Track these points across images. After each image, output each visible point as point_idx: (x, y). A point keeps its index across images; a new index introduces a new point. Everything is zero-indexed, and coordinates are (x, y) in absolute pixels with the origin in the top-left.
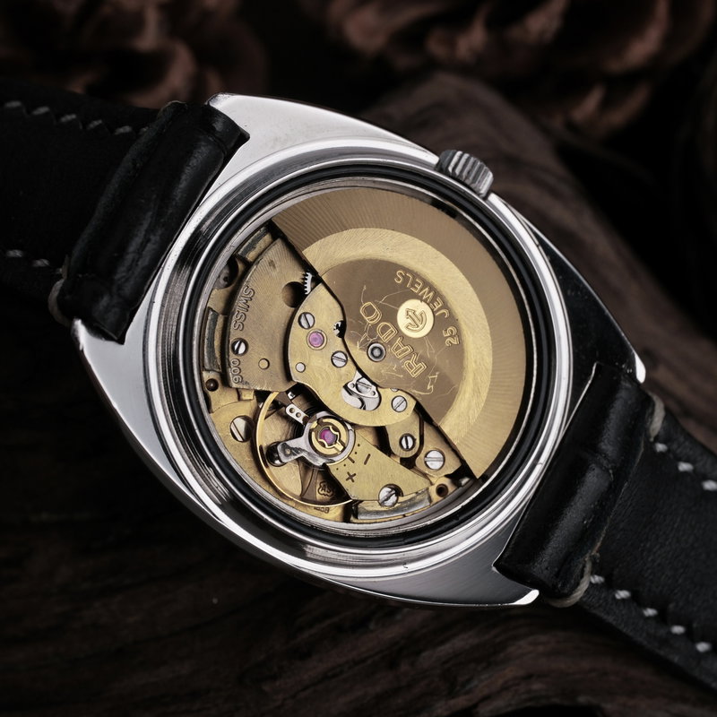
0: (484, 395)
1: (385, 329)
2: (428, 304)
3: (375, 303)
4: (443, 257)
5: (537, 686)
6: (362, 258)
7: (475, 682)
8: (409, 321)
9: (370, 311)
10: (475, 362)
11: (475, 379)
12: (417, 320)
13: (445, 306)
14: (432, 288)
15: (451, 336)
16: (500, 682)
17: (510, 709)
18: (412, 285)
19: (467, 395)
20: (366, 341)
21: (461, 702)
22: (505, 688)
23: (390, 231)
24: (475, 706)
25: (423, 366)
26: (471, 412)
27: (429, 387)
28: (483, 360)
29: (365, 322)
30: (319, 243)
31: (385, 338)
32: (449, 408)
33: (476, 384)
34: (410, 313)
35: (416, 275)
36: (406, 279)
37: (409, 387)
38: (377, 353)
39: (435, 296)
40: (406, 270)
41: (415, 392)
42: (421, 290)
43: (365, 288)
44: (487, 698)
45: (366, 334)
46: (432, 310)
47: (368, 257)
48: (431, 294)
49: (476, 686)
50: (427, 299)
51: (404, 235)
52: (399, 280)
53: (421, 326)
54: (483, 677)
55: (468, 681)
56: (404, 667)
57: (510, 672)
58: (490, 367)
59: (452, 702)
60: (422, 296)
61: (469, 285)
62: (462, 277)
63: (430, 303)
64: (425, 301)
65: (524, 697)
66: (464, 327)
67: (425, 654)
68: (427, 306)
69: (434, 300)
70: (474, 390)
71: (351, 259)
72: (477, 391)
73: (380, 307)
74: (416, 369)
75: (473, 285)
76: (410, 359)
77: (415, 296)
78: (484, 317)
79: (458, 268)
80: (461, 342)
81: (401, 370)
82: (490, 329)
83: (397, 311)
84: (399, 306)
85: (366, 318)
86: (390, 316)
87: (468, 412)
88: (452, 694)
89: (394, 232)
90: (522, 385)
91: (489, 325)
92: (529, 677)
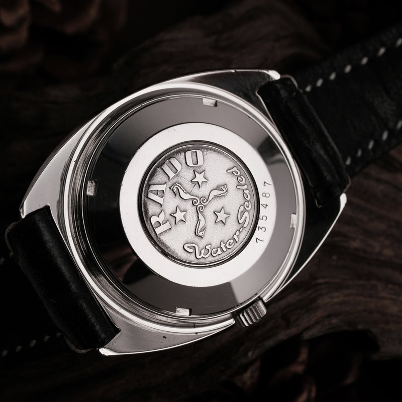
5: (334, 321)
17: (320, 334)
21: (293, 331)
22: (317, 323)
24: (302, 333)
44: (307, 329)
49: (301, 322)
54: (305, 317)
55: (297, 319)
57: (319, 314)
59: (288, 331)
65: (328, 327)
88: (288, 325)
92: (329, 316)
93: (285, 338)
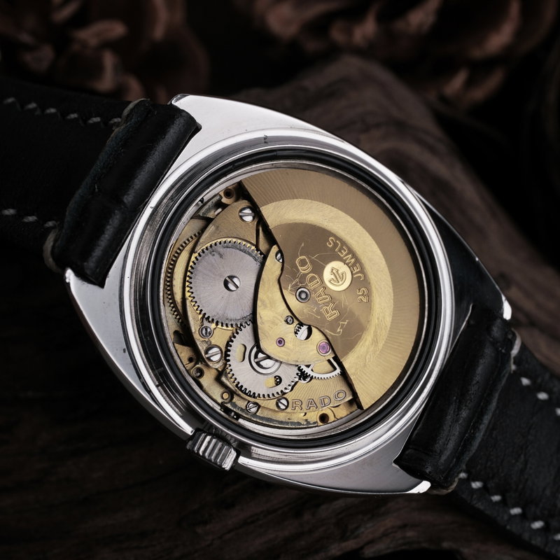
0: (381, 345)
1: (312, 279)
2: (349, 267)
3: (308, 258)
4: (367, 234)
5: (410, 534)
6: (304, 222)
7: (362, 530)
8: (333, 277)
9: (303, 263)
10: (378, 319)
11: (375, 332)
12: (338, 277)
13: (362, 271)
14: (354, 255)
15: (363, 295)
16: (382, 530)
17: (389, 551)
18: (340, 251)
19: (367, 343)
20: (296, 285)
21: (350, 545)
22: (385, 535)
23: (330, 207)
24: (362, 548)
25: (337, 313)
26: (368, 356)
27: (338, 330)
28: (384, 318)
29: (298, 270)
30: (274, 204)
31: (312, 286)
32: (351, 350)
33: (375, 336)
34: (334, 271)
35: (344, 243)
36: (336, 245)
37: (323, 327)
38: (303, 296)
39: (356, 263)
40: (337, 238)
41: (328, 332)
42: (346, 255)
43: (303, 245)
44: (371, 542)
45: (297, 280)
46: (352, 272)
47: (309, 222)
48: (353, 260)
49: (363, 533)
50: (349, 263)
51: (340, 212)
52: (330, 244)
53: (341, 283)
54: (368, 525)
55: (357, 528)
56: (307, 516)
57: (390, 522)
58: (389, 324)
59: (343, 545)
60: (346, 260)
61: (384, 259)
62: (378, 252)
63: (351, 267)
64: (347, 264)
65: (400, 542)
66: (374, 289)
67: (324, 507)
68: (348, 269)
69: (354, 265)
70: (373, 340)
71: (297, 221)
72: (375, 342)
73: (312, 262)
74: (331, 315)
75: (386, 260)
76: (327, 306)
77: (341, 259)
78: (391, 286)
79: (377, 244)
80: (369, 301)
81: (318, 313)
82: (394, 296)
83: (325, 267)
84: (327, 263)
85: (300, 268)
86: (319, 270)
87: (366, 355)
88: (344, 538)
89: (333, 208)
90: (411, 345)
91: (394, 293)
92: (404, 527)
93: (339, 553)
